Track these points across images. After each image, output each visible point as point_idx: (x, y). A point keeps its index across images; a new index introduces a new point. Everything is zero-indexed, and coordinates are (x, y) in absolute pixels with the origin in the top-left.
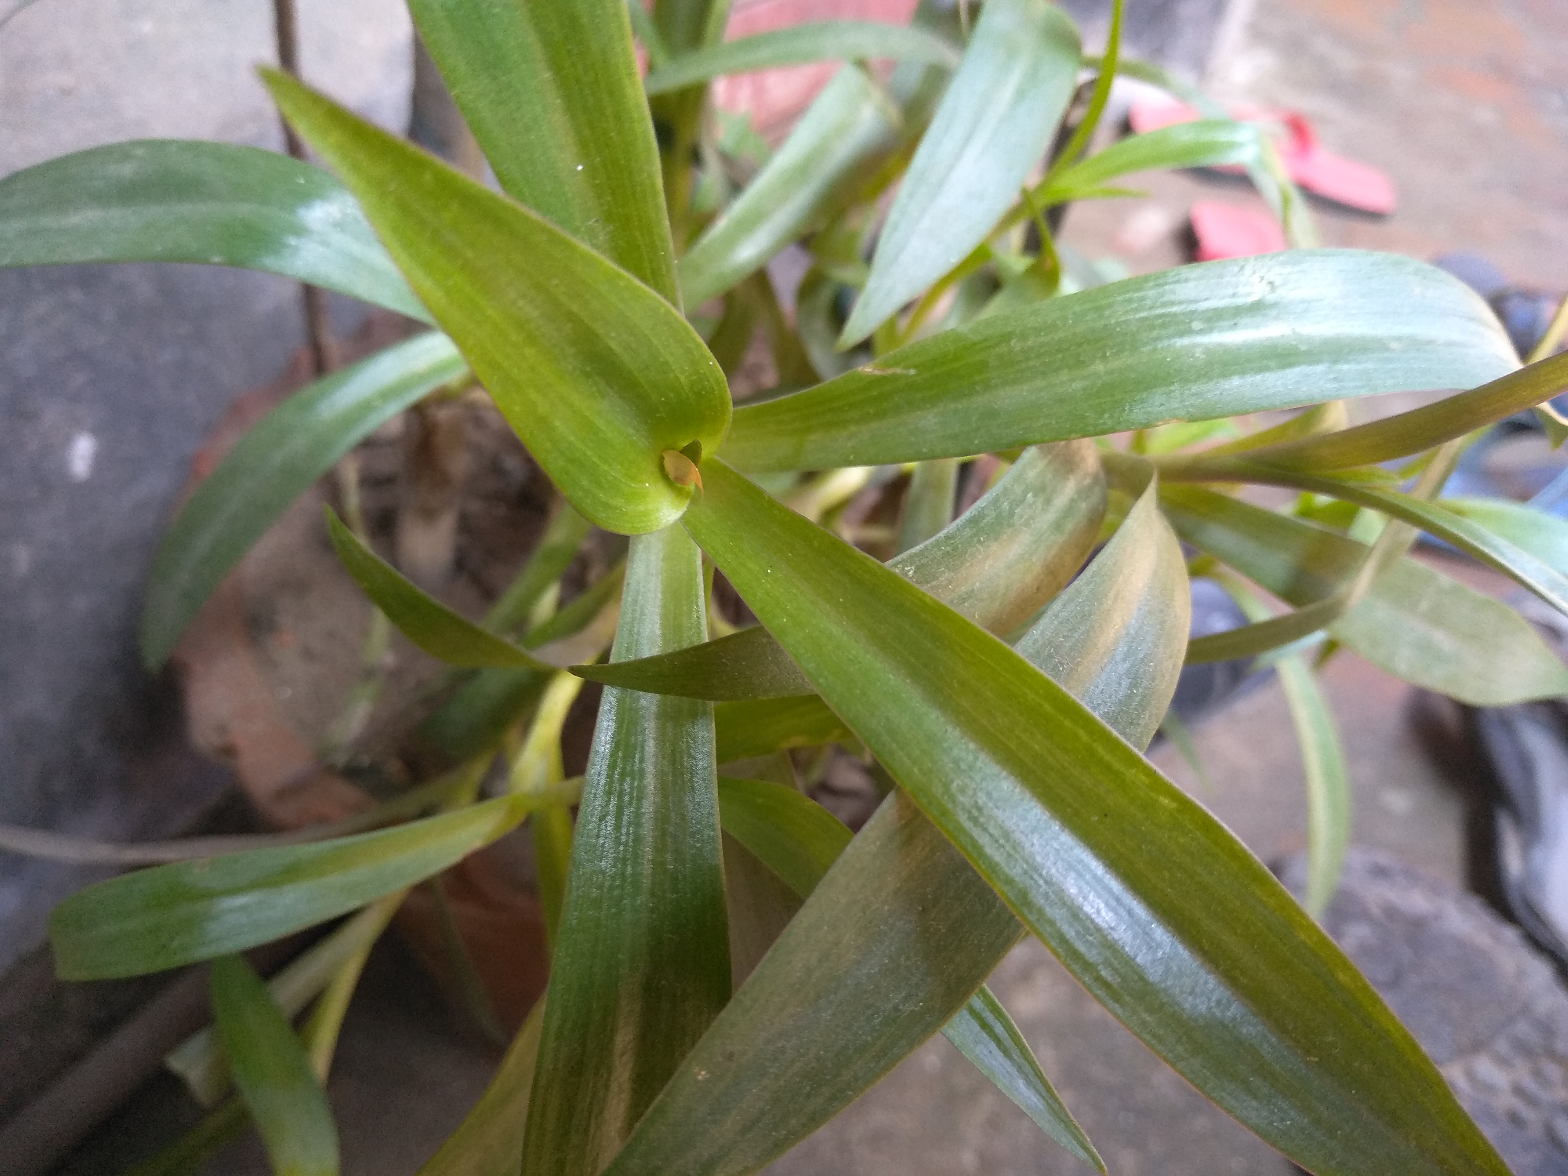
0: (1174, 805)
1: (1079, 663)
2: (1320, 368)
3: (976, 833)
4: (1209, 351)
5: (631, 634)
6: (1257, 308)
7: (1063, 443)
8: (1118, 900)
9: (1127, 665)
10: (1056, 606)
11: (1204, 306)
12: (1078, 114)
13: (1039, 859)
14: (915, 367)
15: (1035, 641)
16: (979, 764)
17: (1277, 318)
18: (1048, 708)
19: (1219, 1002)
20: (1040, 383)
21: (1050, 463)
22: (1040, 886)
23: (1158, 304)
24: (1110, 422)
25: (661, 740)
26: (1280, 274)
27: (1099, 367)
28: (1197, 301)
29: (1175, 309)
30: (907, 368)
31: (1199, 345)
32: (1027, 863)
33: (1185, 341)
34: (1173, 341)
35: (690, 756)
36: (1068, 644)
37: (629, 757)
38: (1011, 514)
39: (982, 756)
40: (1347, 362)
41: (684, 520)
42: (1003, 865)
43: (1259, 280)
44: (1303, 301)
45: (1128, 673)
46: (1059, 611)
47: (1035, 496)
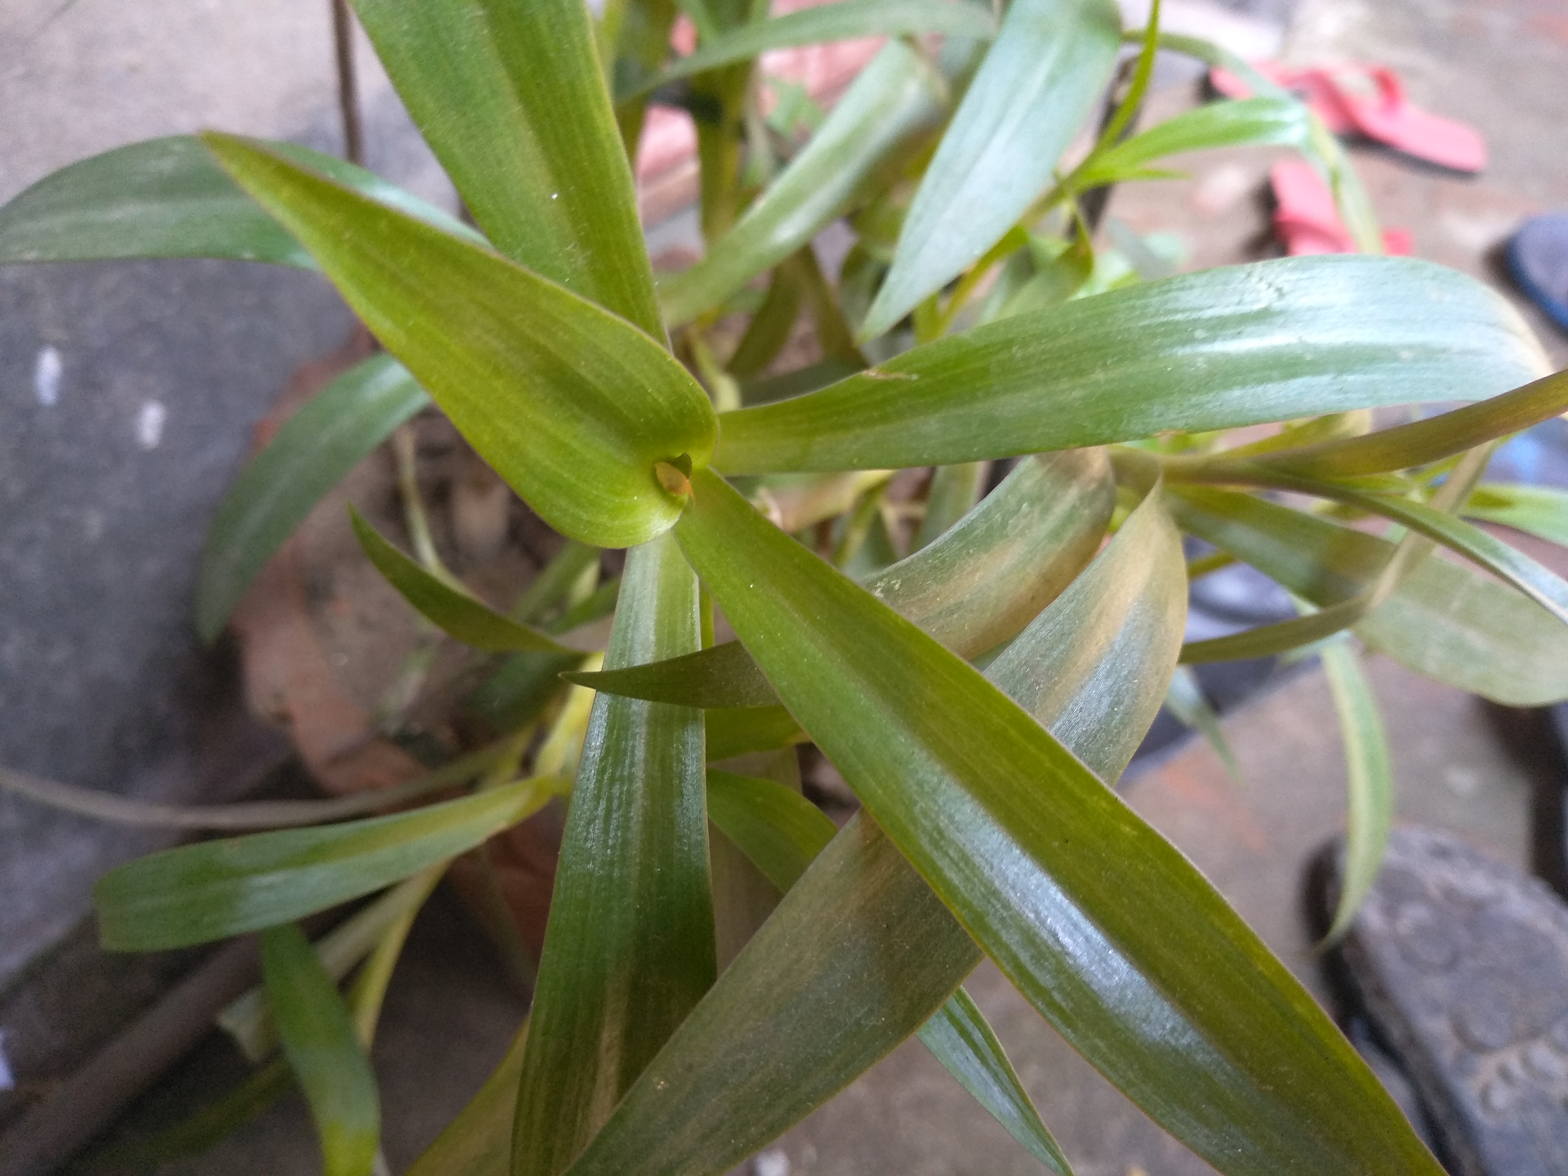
0: (1135, 833)
1: (1055, 683)
2: (1325, 379)
3: (935, 855)
4: (1211, 360)
5: (625, 640)
6: (1263, 317)
7: (1063, 452)
8: (1076, 926)
9: (1109, 682)
10: (1034, 626)
11: (1208, 314)
12: (1123, 92)
13: (997, 883)
14: (918, 372)
15: (1011, 660)
16: (943, 786)
17: (1283, 326)
18: (1012, 732)
19: (1173, 1029)
20: (1040, 390)
21: (1050, 471)
22: (997, 910)
23: (1161, 312)
24: (1108, 432)
25: (651, 746)
26: (1289, 281)
27: (1100, 376)
28: (1201, 309)
29: (1179, 317)
30: (910, 373)
31: (1202, 354)
32: (986, 887)
33: (1188, 350)
34: (1174, 350)
35: (680, 761)
36: (1046, 663)
37: (618, 762)
38: (1004, 524)
39: (948, 779)
40: (1353, 372)
41: (676, 532)
42: (962, 889)
43: (1266, 286)
44: (1310, 309)
45: (1110, 690)
46: (1037, 631)
47: (1031, 505)
